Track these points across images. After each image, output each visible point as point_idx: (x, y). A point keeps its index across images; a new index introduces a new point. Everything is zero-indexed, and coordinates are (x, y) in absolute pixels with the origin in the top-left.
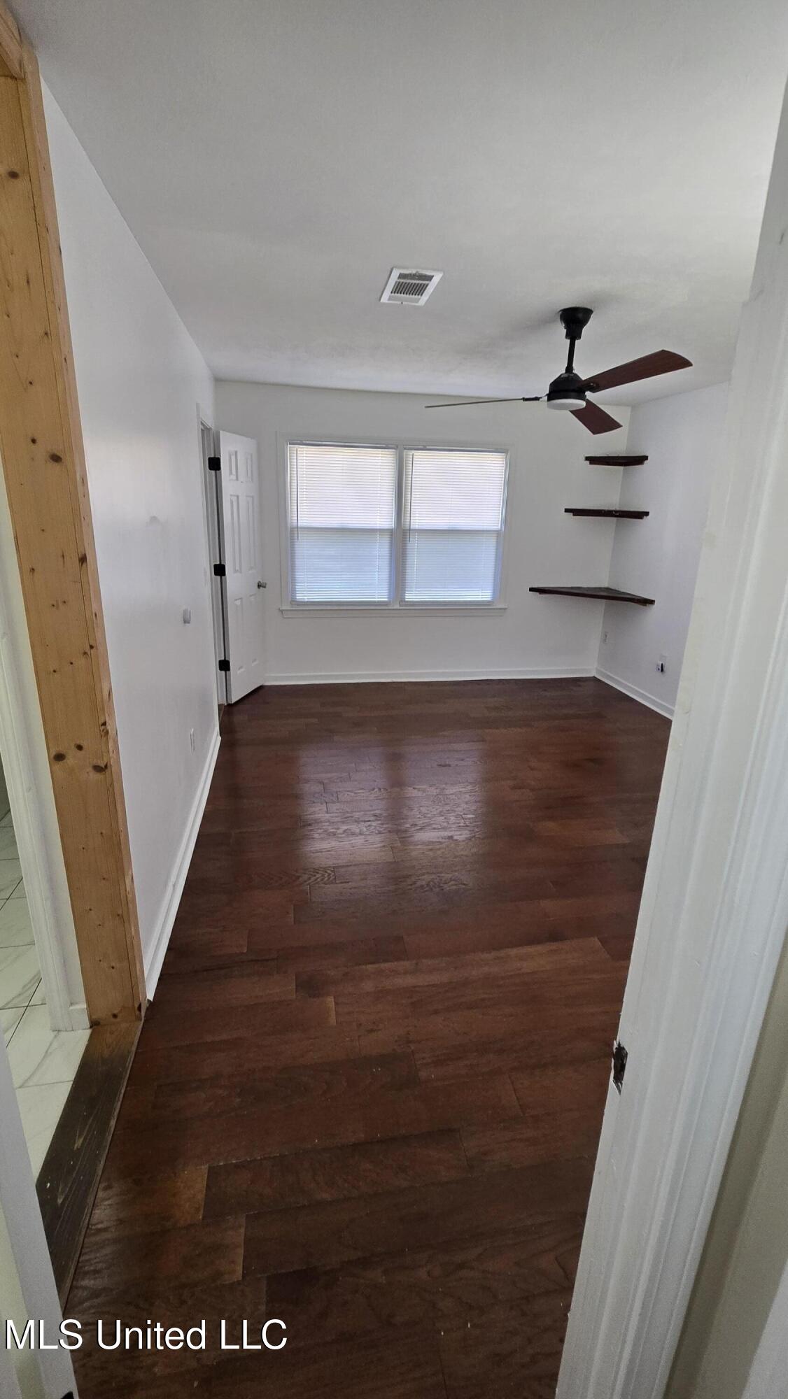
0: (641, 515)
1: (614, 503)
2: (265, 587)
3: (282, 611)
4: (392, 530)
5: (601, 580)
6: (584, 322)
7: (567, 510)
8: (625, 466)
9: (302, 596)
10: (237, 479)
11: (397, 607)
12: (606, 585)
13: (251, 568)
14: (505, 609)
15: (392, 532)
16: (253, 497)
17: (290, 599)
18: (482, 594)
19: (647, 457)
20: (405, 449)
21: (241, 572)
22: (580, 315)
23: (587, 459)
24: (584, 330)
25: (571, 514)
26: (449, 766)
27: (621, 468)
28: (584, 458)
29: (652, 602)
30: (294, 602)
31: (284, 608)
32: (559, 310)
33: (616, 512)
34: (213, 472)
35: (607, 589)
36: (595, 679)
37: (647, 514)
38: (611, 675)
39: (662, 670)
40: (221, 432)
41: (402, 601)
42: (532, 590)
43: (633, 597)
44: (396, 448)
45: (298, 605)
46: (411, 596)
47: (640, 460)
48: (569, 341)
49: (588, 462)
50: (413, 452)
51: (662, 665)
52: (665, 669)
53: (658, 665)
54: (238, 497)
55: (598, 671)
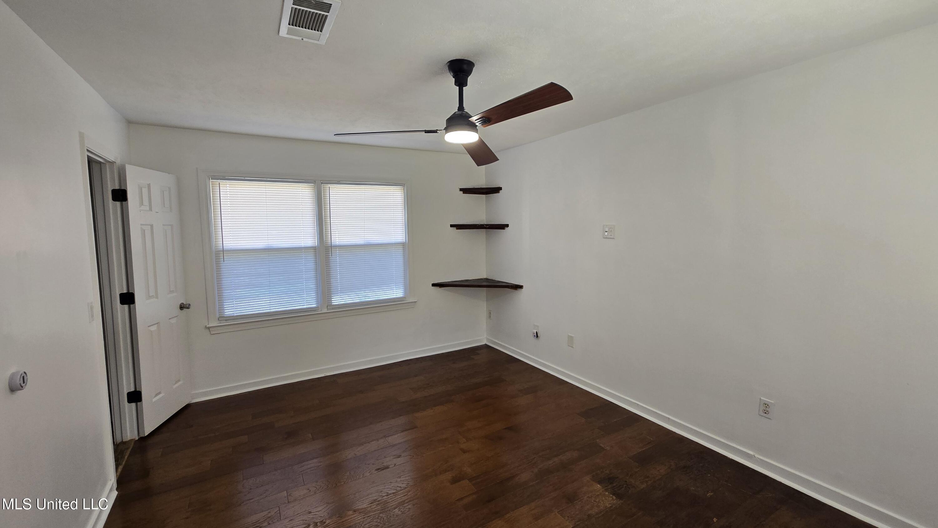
0: (503, 227)
1: (482, 219)
2: (188, 308)
3: (209, 328)
4: (316, 247)
5: (481, 274)
6: (469, 72)
7: (452, 226)
8: (486, 194)
9: (229, 311)
10: (151, 209)
11: (325, 310)
12: (485, 276)
13: (171, 292)
14: (415, 302)
15: (316, 249)
16: (172, 226)
17: (218, 316)
18: (397, 293)
19: (501, 188)
20: (322, 183)
21: (157, 298)
22: (465, 67)
23: (461, 190)
24: (469, 79)
25: (454, 229)
26: (387, 467)
27: (484, 196)
28: (459, 190)
29: (521, 287)
30: (222, 318)
31: (211, 325)
32: (447, 62)
33: (487, 225)
34: (118, 204)
35: (487, 280)
36: (486, 347)
37: (507, 226)
38: (496, 341)
39: (537, 336)
40: (127, 165)
41: (329, 305)
42: (434, 285)
43: (508, 284)
44: (314, 182)
45: (226, 320)
46: (337, 300)
47: (497, 190)
48: (458, 87)
49: (462, 192)
50: (329, 185)
51: (536, 332)
52: (539, 335)
53: (534, 333)
54: (152, 226)
55: (488, 340)
